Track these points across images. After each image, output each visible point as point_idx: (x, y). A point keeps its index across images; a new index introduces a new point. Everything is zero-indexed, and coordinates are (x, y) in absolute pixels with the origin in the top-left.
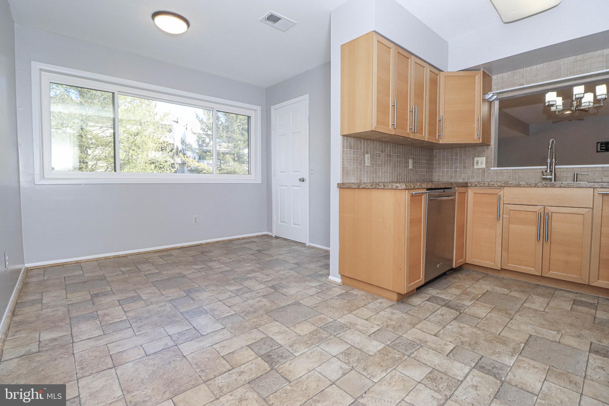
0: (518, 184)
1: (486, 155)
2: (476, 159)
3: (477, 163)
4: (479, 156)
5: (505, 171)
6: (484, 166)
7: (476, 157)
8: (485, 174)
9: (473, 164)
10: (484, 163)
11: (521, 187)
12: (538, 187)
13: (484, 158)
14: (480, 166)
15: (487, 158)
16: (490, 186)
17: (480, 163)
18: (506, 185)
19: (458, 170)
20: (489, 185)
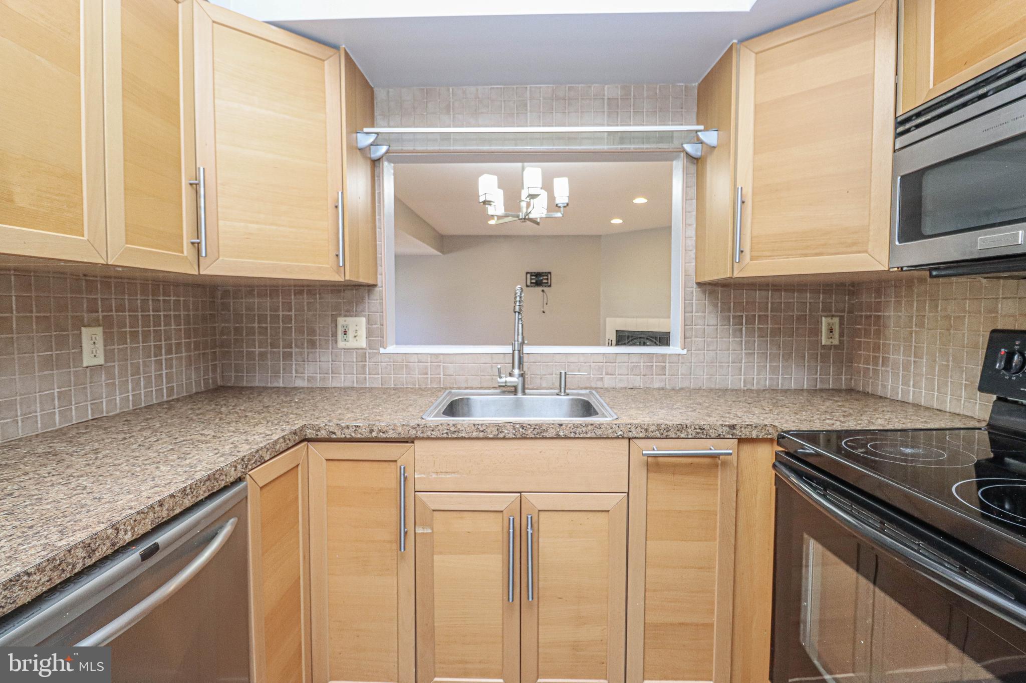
0: (453, 429)
1: (367, 313)
2: (341, 321)
3: (345, 333)
4: (348, 313)
5: (415, 358)
6: (362, 343)
7: (340, 315)
8: (365, 365)
9: (335, 335)
10: (363, 332)
11: (463, 438)
12: (504, 438)
13: (363, 320)
14: (351, 343)
15: (369, 322)
16: (374, 434)
17: (351, 334)
18: (419, 434)
19: (294, 350)
20: (372, 431)
